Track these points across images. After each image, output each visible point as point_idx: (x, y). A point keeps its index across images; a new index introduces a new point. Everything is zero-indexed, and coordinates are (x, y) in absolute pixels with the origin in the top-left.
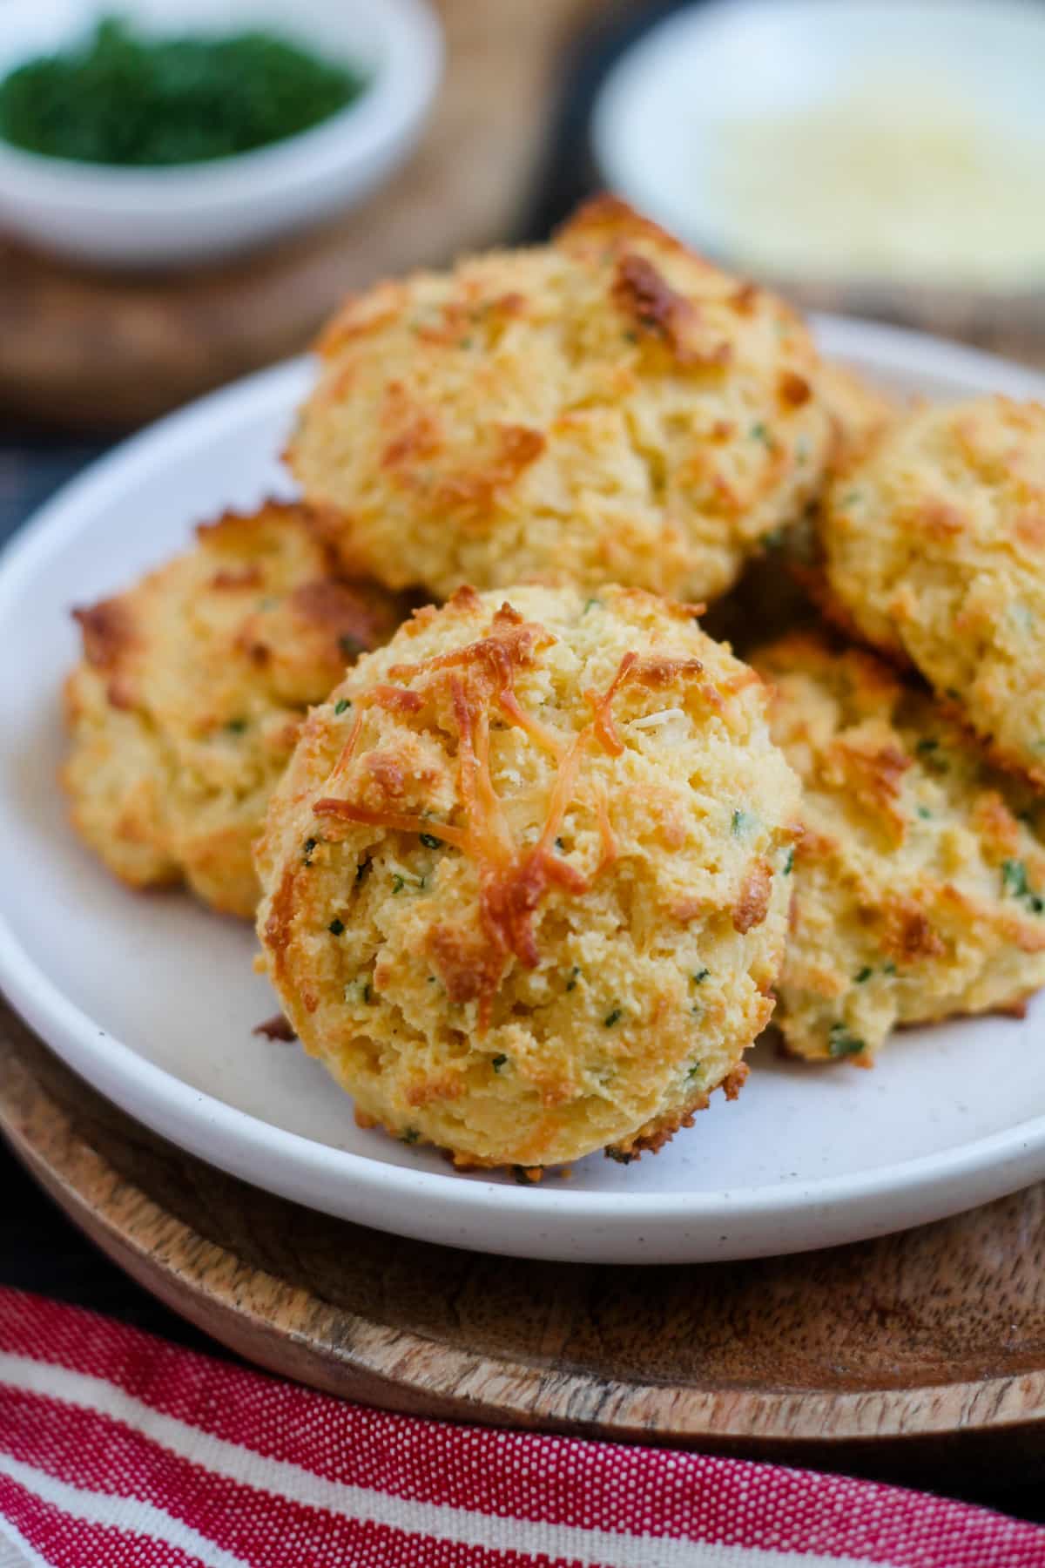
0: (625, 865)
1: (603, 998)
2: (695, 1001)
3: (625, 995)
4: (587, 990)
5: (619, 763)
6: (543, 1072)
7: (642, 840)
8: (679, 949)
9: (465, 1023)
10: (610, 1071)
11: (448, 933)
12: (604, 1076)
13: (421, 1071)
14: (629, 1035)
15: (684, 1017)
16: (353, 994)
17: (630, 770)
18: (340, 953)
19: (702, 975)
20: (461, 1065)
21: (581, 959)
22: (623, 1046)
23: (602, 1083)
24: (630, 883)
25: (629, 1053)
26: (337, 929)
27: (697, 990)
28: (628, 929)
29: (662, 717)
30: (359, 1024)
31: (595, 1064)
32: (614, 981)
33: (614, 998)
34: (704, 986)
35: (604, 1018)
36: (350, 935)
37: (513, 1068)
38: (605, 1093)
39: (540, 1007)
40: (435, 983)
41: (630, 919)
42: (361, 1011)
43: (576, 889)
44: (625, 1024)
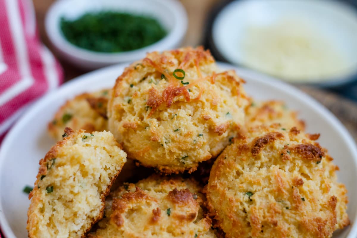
0: (201, 103)
1: (177, 125)
2: (196, 139)
3: (182, 127)
4: (176, 122)
5: (212, 85)
6: (155, 131)
7: (207, 100)
8: (200, 126)
9: (146, 115)
10: (169, 141)
12: (167, 141)
13: (130, 121)
14: (178, 135)
15: (192, 140)
16: (127, 99)
17: (213, 88)
18: (129, 91)
19: (201, 135)
20: (139, 122)
21: (178, 114)
22: (175, 137)
23: (166, 143)
24: (198, 107)
25: (175, 139)
26: (132, 86)
27: (198, 137)
28: (192, 116)
29: (225, 88)
30: (124, 105)
31: (167, 137)
32: (182, 123)
33: (180, 126)
34: (200, 137)
35: (175, 129)
36: (134, 87)
37: (149, 129)
38: (165, 145)
39: (163, 120)
40: (145, 101)
41: (194, 115)
42: (126, 103)
43: (188, 99)
44: (178, 133)
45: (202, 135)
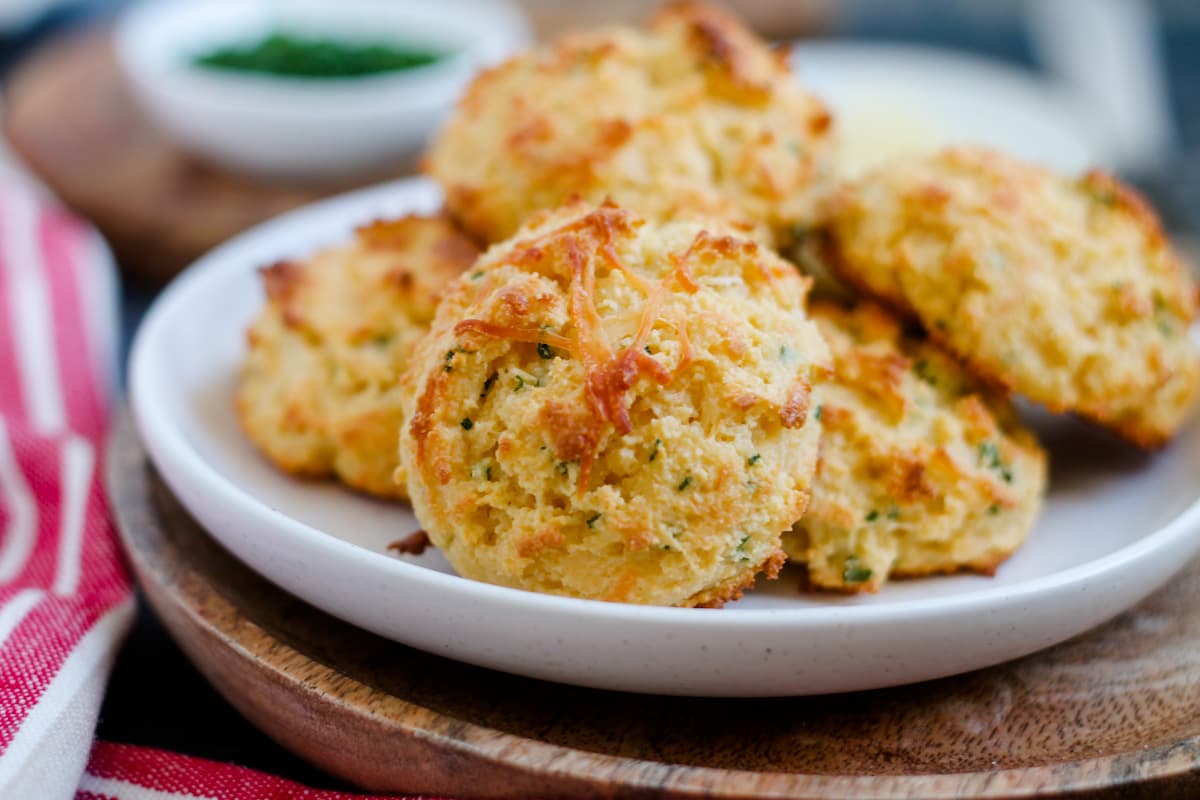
0: (698, 368)
1: (678, 467)
2: (749, 477)
3: (695, 466)
4: (667, 461)
5: (694, 298)
6: (629, 523)
7: (713, 350)
8: (738, 436)
9: (568, 488)
10: (681, 527)
11: (560, 407)
12: (676, 530)
13: (530, 528)
14: (698, 497)
15: (741, 487)
16: (478, 471)
17: (703, 304)
18: (469, 444)
19: (755, 458)
20: (563, 520)
21: (662, 435)
22: (693, 506)
23: (675, 536)
24: (701, 384)
25: (697, 511)
26: (467, 425)
27: (751, 469)
28: (698, 419)
29: (726, 280)
30: (482, 494)
31: (670, 519)
32: (687, 455)
33: (687, 467)
34: (756, 467)
35: (678, 483)
36: (478, 426)
37: (605, 522)
38: (676, 544)
39: (627, 476)
40: (546, 451)
41: (700, 412)
42: (484, 486)
43: (661, 378)
44: (694, 488)
45: (758, 456)
